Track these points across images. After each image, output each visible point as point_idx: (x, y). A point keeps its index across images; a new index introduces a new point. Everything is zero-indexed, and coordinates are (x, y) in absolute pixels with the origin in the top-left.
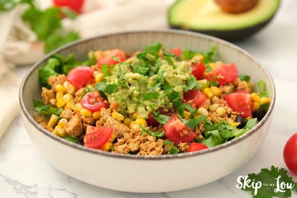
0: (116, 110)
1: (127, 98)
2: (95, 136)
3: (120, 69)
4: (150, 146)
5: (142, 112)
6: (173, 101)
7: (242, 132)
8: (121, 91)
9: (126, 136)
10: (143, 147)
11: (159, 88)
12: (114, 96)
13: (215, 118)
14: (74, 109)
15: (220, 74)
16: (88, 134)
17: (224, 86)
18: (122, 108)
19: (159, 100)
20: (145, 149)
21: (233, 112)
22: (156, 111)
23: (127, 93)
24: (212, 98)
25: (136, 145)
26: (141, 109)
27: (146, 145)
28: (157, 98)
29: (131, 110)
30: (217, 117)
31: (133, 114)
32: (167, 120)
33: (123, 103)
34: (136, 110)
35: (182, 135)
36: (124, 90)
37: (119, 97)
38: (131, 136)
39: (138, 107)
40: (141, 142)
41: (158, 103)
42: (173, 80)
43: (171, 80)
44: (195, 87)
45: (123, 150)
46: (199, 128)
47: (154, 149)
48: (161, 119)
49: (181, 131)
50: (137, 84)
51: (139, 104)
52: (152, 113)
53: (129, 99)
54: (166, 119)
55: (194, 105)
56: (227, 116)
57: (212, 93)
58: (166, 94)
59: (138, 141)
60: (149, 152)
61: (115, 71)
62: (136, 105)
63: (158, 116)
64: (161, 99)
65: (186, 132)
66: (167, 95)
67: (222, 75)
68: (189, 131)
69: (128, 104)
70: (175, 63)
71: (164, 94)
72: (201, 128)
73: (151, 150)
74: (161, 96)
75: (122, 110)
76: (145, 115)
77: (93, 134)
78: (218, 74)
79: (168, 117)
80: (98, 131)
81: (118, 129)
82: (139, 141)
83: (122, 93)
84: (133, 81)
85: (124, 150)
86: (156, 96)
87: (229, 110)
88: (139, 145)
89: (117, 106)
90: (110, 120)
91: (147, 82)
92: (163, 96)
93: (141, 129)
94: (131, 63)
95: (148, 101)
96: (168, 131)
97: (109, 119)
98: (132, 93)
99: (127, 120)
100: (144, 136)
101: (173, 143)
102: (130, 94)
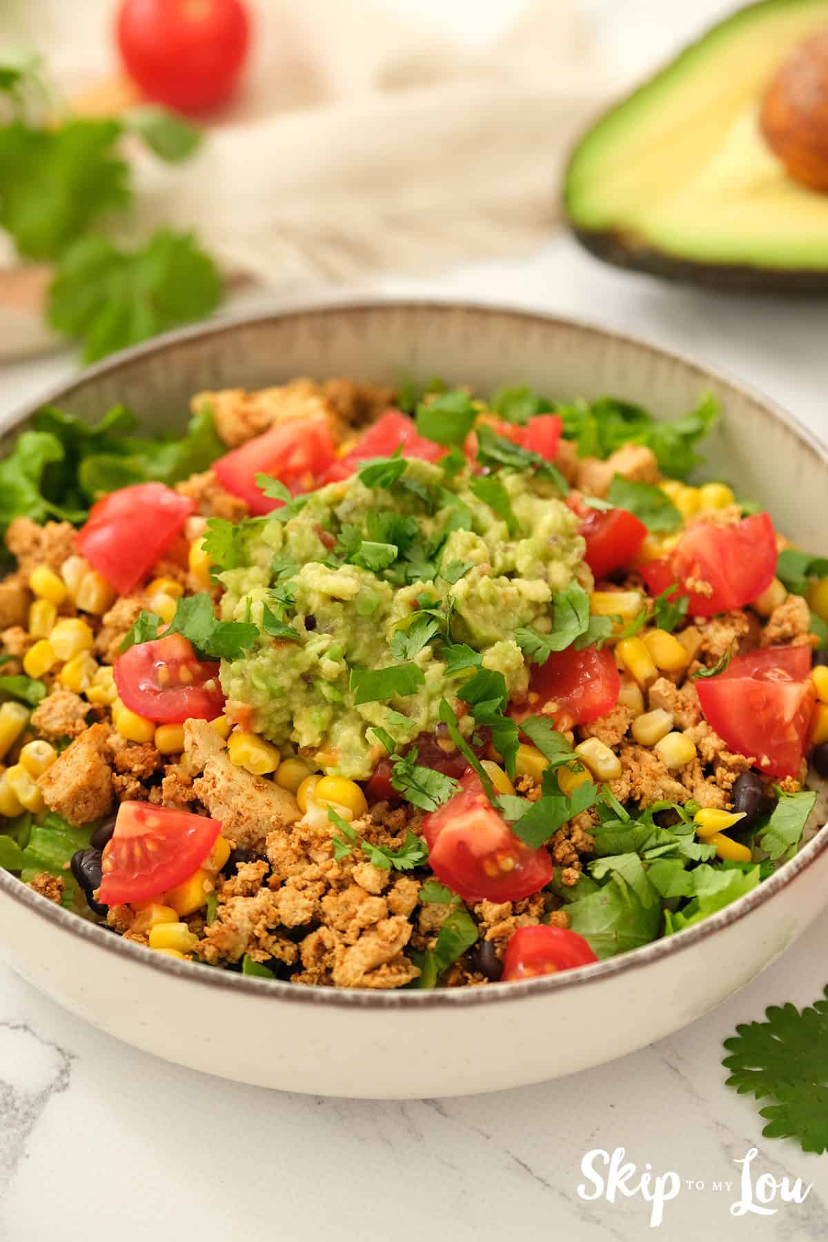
0: (248, 728)
1: (295, 681)
2: (144, 849)
3: (285, 539)
4: (361, 910)
5: (349, 750)
6: (477, 707)
7: (733, 884)
8: (271, 652)
9: (277, 847)
10: (332, 914)
11: (428, 649)
12: (242, 676)
13: (645, 785)
14: (90, 693)
15: (697, 570)
16: (122, 840)
17: (709, 620)
18: (271, 721)
19: (420, 700)
20: (339, 923)
21: (724, 756)
22: (405, 750)
23: (295, 665)
24: (650, 681)
25: (306, 903)
26: (346, 734)
27: (347, 904)
28: (412, 692)
29: (306, 734)
30: (654, 776)
31: (312, 750)
32: (444, 794)
33: (277, 704)
34: (326, 735)
35: (491, 871)
36: (285, 651)
37: (258, 683)
38: (295, 852)
39: (336, 726)
40: (328, 887)
41: (418, 714)
42: (491, 608)
43: (481, 610)
44: (580, 638)
45: (251, 920)
46: (569, 837)
47: (373, 926)
48: (422, 790)
49: (492, 856)
50: (339, 621)
51: (338, 710)
52: (383, 760)
53: (303, 687)
54: (439, 788)
55: (567, 722)
56: (698, 772)
57: (653, 659)
58: (451, 679)
59: (315, 880)
60: (350, 937)
61: (265, 544)
62: (326, 714)
63: (409, 775)
64: (431, 698)
65: (508, 863)
66: (457, 682)
67: (704, 578)
68: (522, 857)
69: (296, 707)
70: (523, 507)
71: (443, 681)
72: (578, 835)
73: (362, 931)
74: (429, 683)
75: (273, 730)
76: (359, 767)
77: (141, 839)
78: (688, 569)
79: (448, 782)
80: (160, 829)
81: (246, 815)
82: (320, 885)
83: (274, 663)
84: (328, 609)
85: (254, 922)
86: (409, 680)
87: (712, 743)
88: (320, 898)
89: (249, 718)
90: (218, 775)
91: (386, 607)
92: (439, 687)
93: (332, 831)
94: (339, 501)
95: (376, 704)
96: (438, 850)
97: (217, 768)
98: (315, 666)
99: (291, 769)
100: (342, 864)
101: (456, 899)
102: (305, 669)
